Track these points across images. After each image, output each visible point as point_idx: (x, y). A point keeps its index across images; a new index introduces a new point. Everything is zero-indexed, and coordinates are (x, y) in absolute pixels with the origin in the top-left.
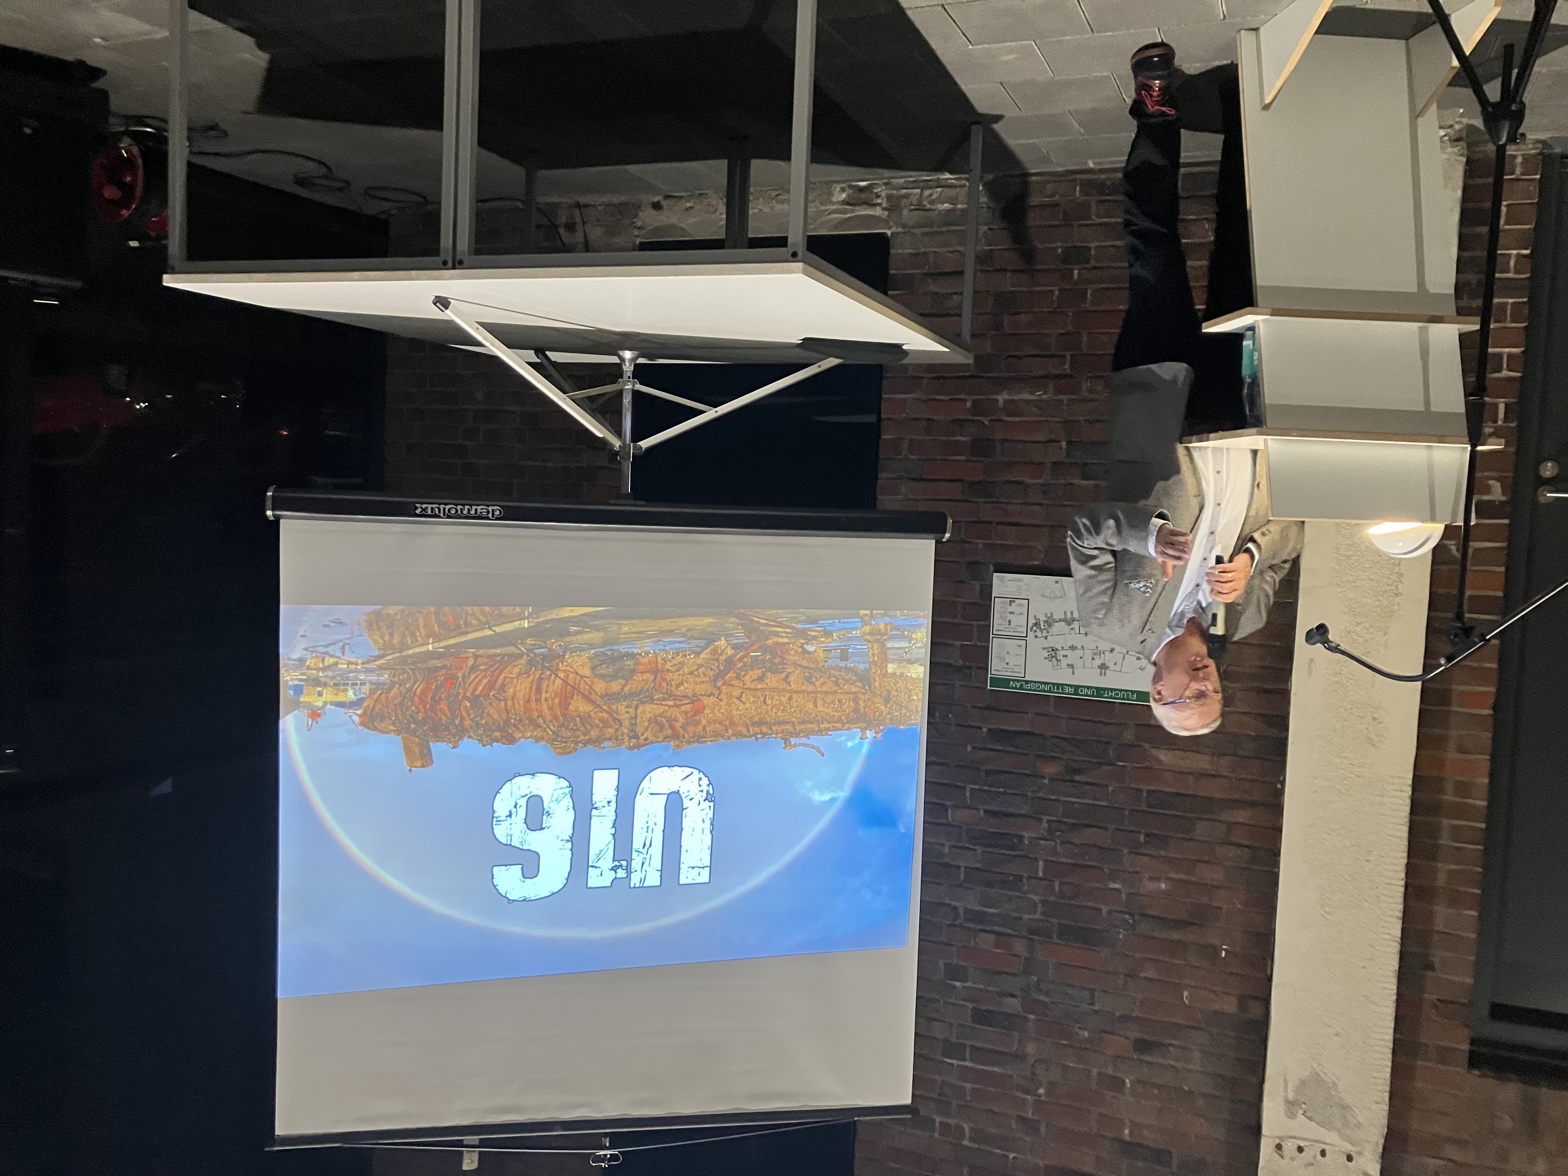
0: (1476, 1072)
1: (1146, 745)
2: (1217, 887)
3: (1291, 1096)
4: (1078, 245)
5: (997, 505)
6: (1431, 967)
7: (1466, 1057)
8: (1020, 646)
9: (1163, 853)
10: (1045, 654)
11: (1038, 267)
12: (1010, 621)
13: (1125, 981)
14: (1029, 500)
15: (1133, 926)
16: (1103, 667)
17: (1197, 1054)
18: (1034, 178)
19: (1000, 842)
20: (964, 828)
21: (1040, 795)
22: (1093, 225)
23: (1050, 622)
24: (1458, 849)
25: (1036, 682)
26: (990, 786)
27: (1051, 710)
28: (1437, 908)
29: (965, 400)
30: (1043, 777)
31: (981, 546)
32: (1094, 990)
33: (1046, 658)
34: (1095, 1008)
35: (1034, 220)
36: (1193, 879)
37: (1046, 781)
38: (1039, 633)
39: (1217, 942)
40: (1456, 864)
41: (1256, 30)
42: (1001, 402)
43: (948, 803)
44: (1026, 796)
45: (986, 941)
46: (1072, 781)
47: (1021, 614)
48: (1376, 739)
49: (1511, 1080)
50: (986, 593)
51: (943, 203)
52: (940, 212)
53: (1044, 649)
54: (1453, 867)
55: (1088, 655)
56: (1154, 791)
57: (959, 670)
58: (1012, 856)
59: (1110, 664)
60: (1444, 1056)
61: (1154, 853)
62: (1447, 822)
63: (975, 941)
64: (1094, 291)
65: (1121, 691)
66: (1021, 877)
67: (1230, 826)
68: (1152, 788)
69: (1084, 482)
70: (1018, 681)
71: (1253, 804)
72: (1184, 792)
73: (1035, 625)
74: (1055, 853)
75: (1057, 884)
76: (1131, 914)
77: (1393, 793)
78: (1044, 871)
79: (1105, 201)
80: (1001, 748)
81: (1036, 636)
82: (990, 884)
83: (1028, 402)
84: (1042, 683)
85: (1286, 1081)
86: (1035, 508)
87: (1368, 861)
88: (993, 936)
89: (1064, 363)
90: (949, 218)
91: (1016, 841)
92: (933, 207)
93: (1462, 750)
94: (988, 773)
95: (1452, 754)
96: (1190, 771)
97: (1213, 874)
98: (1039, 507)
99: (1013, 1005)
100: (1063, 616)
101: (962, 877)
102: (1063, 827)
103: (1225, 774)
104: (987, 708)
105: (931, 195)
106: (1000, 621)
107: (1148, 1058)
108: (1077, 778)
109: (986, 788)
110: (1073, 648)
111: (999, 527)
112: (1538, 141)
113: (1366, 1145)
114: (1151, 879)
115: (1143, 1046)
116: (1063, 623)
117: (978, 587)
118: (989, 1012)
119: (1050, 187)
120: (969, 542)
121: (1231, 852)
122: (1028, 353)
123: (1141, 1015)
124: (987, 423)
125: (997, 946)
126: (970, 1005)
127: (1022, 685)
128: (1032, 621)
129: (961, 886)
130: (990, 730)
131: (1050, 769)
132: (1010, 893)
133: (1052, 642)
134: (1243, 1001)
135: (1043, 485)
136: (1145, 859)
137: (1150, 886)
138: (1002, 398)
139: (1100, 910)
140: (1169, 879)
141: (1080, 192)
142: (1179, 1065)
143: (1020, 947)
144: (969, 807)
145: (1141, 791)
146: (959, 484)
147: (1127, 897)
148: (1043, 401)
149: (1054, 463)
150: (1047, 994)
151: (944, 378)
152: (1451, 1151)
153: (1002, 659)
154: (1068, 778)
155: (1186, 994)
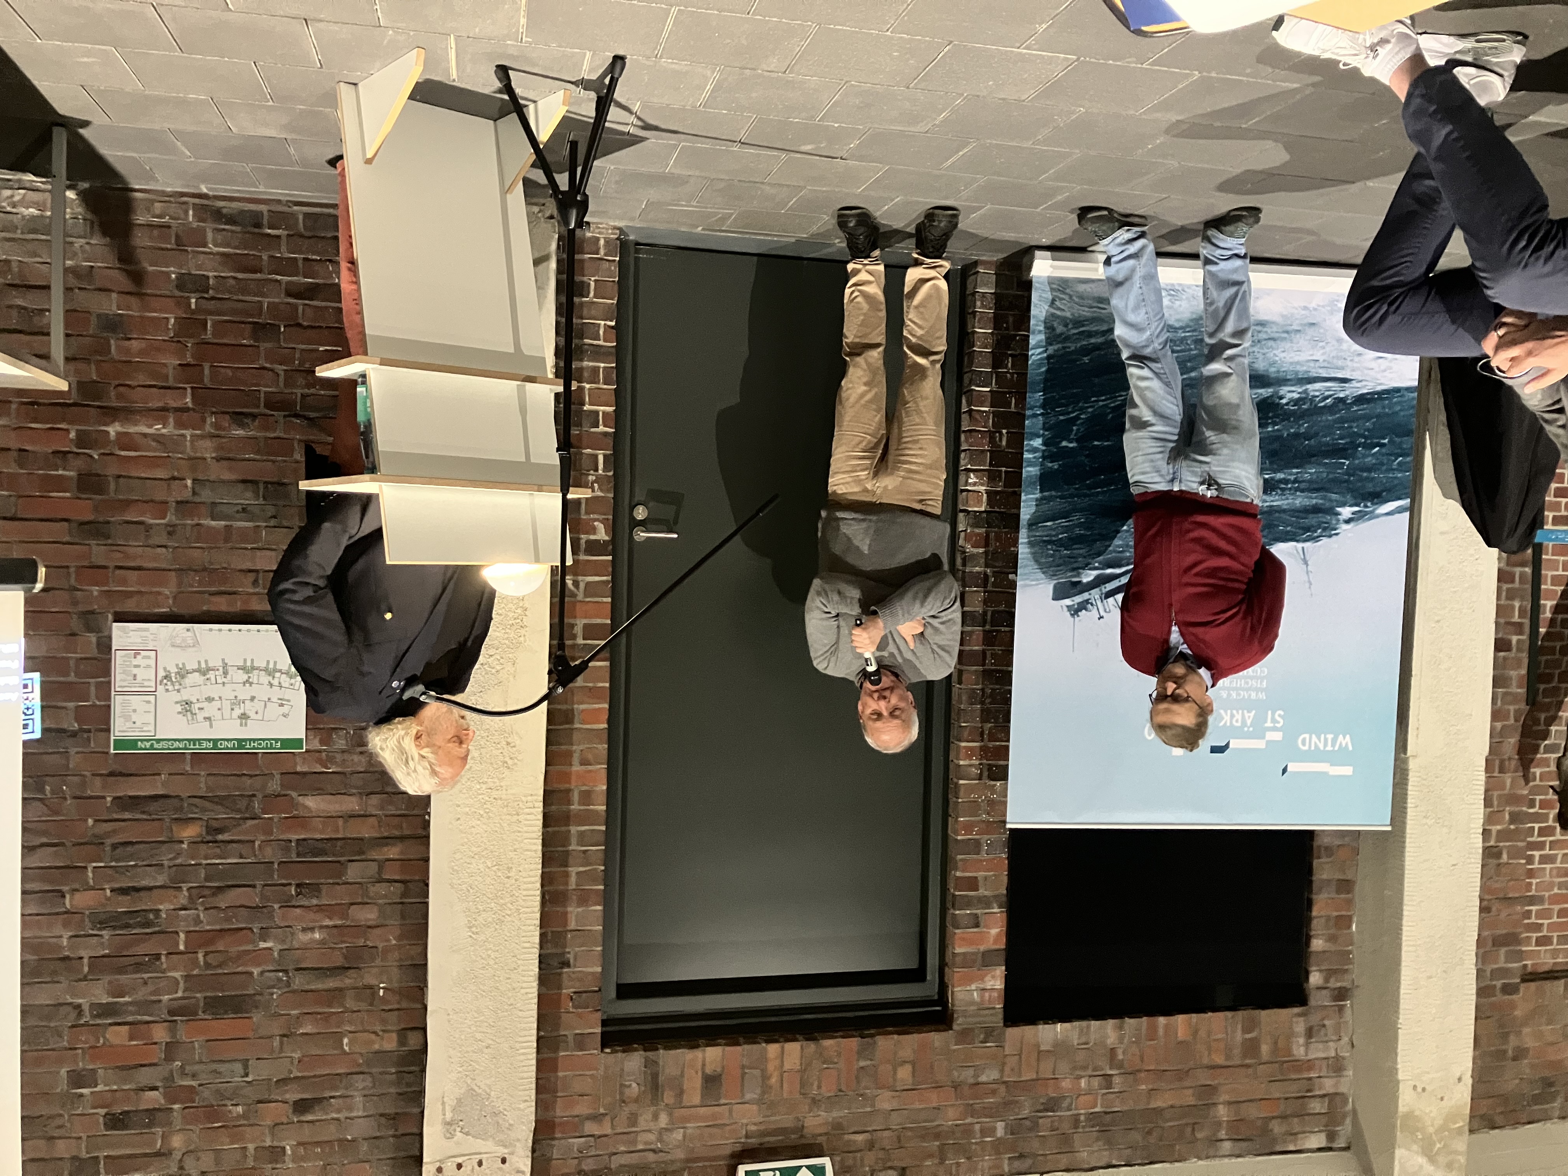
0: (608, 1050)
1: (294, 794)
2: (369, 927)
3: (449, 1116)
4: (193, 272)
5: (115, 548)
6: (567, 964)
7: (599, 1038)
8: (148, 702)
9: (315, 901)
10: (179, 708)
11: (149, 291)
12: (135, 676)
13: (281, 1043)
14: (151, 542)
15: (288, 984)
16: (244, 717)
17: (359, 1100)
18: (138, 195)
19: (131, 922)
20: (87, 912)
21: (179, 861)
22: (210, 253)
23: (183, 673)
24: (585, 852)
25: (169, 740)
26: (117, 861)
27: (188, 768)
28: (570, 909)
29: (67, 430)
30: (182, 842)
31: (95, 593)
32: (248, 1060)
33: (179, 713)
34: (249, 1079)
35: (141, 240)
36: (348, 923)
37: (185, 846)
38: (170, 688)
39: (374, 982)
40: (582, 866)
41: (355, 84)
42: (112, 433)
43: (65, 888)
44: (162, 865)
45: (118, 1036)
46: (216, 842)
47: (148, 666)
48: (510, 762)
49: (636, 1050)
50: (105, 646)
51: (27, 208)
52: (23, 217)
53: (177, 703)
54: (582, 869)
55: (227, 705)
56: (304, 840)
57: (74, 734)
58: (147, 934)
59: (252, 714)
60: (581, 1042)
61: (306, 903)
62: (574, 829)
63: (104, 1037)
64: (215, 324)
65: (264, 740)
66: (160, 954)
67: (382, 864)
68: (302, 837)
69: (213, 523)
70: (148, 740)
71: (402, 838)
72: (334, 836)
73: (166, 677)
74: (197, 921)
75: (200, 956)
76: (286, 971)
77: (527, 810)
78: (186, 944)
79: (224, 230)
80: (130, 817)
81: (167, 690)
82: (121, 970)
83: (145, 435)
84: (175, 740)
85: (443, 1103)
86: (159, 550)
87: (508, 877)
88: (127, 1027)
89: (185, 397)
90: (34, 225)
91: (151, 916)
92: (14, 210)
93: (584, 762)
94: (115, 847)
95: (576, 768)
96: (340, 814)
97: (368, 915)
98: (164, 550)
99: (155, 1099)
100: (196, 667)
101: (86, 969)
102: (206, 892)
103: (374, 813)
104: (112, 774)
105: (12, 196)
106: (123, 676)
107: (310, 1117)
108: (220, 837)
109: (113, 864)
110: (210, 699)
111: (118, 572)
112: (615, 228)
113: (518, 1144)
114: (304, 930)
115: (302, 1106)
116: (197, 674)
117: (94, 640)
118: (126, 1113)
119: (158, 207)
120: (78, 590)
121: (382, 889)
122: (141, 383)
123: (299, 1074)
124: (96, 457)
125: (131, 1038)
126: (102, 1111)
127: (152, 745)
128: (161, 674)
129: (85, 979)
130: (115, 798)
131: (190, 832)
132: (146, 976)
133: (185, 695)
134: (403, 1033)
135: (167, 525)
136: (298, 910)
137: (304, 938)
138: (113, 430)
139: (251, 974)
140: (321, 927)
141: (194, 216)
142: (340, 1116)
143: (160, 1034)
144: (93, 889)
145: (290, 841)
146: (66, 524)
147: (279, 954)
148: (163, 435)
149: (178, 502)
150: (194, 1076)
151: (38, 404)
152: (591, 1128)
153: (127, 718)
154: (209, 838)
155: (346, 1041)
